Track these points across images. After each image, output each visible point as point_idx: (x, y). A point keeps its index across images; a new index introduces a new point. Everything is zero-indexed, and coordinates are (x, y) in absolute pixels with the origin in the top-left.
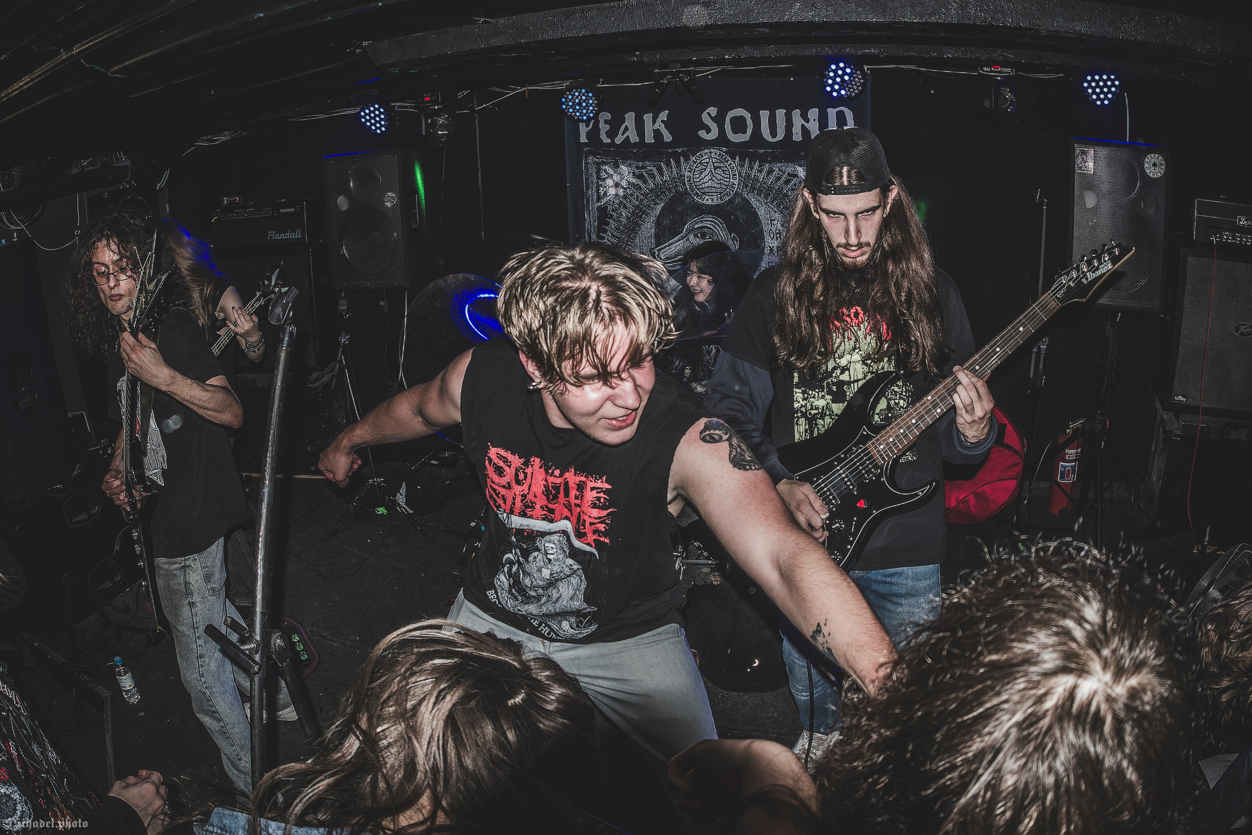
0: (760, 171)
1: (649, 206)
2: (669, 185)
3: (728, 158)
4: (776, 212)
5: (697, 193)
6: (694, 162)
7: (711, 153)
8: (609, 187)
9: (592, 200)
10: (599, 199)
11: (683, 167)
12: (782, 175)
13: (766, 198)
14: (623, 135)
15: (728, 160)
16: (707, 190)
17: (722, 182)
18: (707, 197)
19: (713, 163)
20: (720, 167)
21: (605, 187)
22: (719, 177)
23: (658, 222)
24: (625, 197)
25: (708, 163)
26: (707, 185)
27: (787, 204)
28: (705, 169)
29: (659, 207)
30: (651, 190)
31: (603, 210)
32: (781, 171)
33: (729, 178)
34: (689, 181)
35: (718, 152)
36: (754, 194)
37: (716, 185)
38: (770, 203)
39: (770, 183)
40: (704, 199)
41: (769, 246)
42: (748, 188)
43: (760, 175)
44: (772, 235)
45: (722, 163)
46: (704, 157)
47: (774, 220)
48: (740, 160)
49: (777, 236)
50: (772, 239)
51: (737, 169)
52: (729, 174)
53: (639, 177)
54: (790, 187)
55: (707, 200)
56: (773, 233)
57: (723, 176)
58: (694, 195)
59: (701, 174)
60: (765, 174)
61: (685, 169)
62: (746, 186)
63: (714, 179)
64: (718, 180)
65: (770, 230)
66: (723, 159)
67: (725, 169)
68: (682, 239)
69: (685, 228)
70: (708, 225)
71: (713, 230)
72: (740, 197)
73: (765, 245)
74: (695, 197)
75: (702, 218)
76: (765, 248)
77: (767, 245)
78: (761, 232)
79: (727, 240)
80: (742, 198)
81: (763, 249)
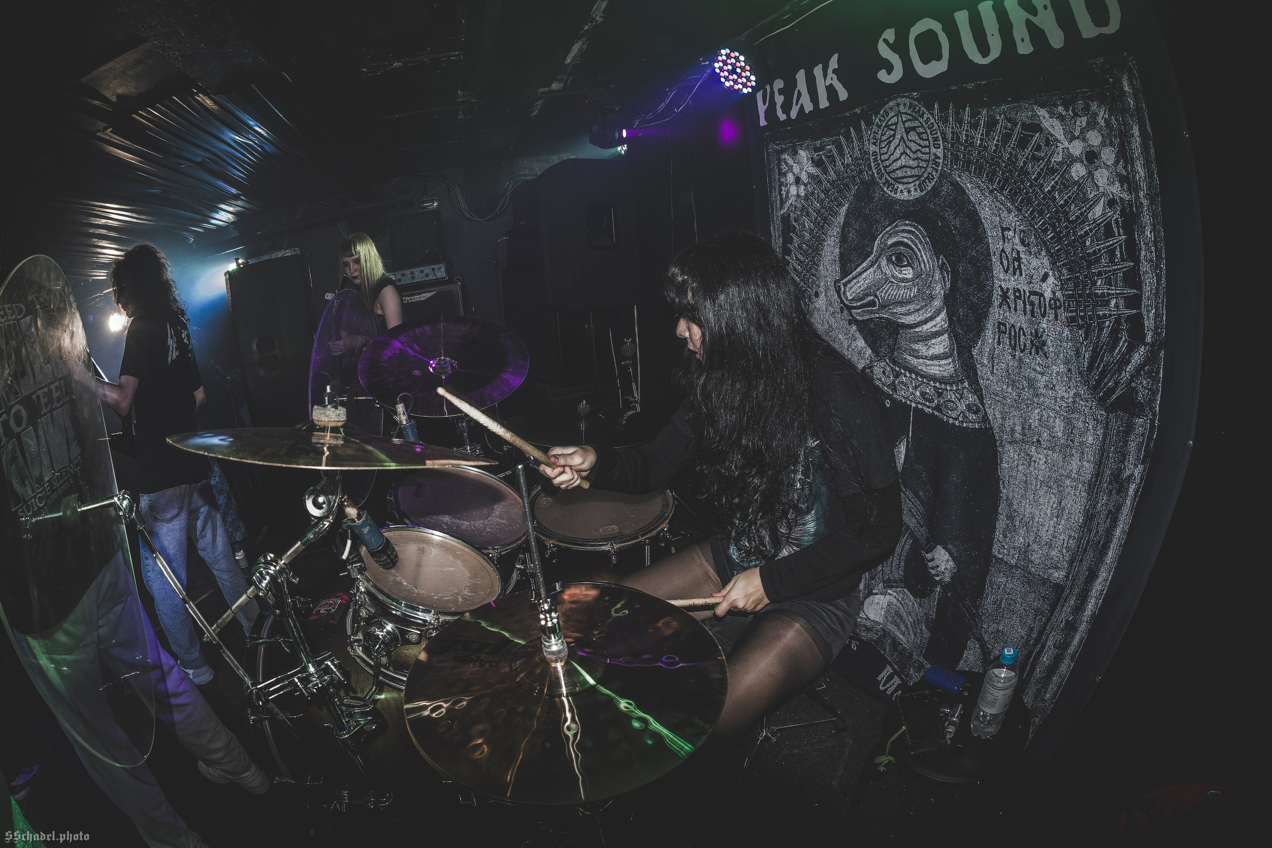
0: (975, 126)
1: (830, 208)
2: (852, 171)
3: (923, 109)
4: (1009, 212)
5: (887, 181)
6: (879, 126)
7: (898, 105)
8: (790, 185)
9: (776, 206)
10: (782, 203)
11: (865, 138)
12: (1012, 130)
13: (991, 181)
14: (796, 105)
15: (924, 113)
16: (900, 174)
17: (919, 155)
18: (901, 187)
19: (904, 122)
20: (913, 129)
21: (786, 185)
22: (914, 147)
23: (843, 239)
24: (806, 198)
25: (896, 124)
26: (899, 163)
27: (1027, 193)
28: (894, 136)
30: (832, 183)
31: (786, 219)
32: (1009, 120)
33: (929, 147)
34: (875, 160)
35: (907, 101)
36: (970, 173)
37: (911, 163)
38: (999, 192)
39: (994, 148)
40: (897, 190)
41: (1000, 286)
42: (960, 163)
43: (975, 134)
44: (1005, 263)
45: (916, 119)
46: (891, 114)
47: (1009, 229)
48: (941, 110)
49: (1014, 266)
50: (1006, 271)
51: (939, 126)
52: (927, 139)
53: (818, 163)
54: (1029, 154)
55: (902, 191)
56: (1007, 257)
57: (919, 145)
58: (884, 184)
59: (890, 145)
60: (983, 131)
61: (869, 140)
62: (956, 158)
63: (908, 152)
64: (914, 153)
65: (1003, 251)
66: (916, 113)
67: (922, 130)
68: (872, 266)
69: (876, 246)
70: (905, 240)
71: (912, 249)
72: (949, 181)
73: (992, 284)
74: (885, 189)
75: (897, 226)
76: (993, 290)
77: (996, 285)
78: (987, 254)
79: (934, 270)
80: (952, 184)
81: (991, 292)
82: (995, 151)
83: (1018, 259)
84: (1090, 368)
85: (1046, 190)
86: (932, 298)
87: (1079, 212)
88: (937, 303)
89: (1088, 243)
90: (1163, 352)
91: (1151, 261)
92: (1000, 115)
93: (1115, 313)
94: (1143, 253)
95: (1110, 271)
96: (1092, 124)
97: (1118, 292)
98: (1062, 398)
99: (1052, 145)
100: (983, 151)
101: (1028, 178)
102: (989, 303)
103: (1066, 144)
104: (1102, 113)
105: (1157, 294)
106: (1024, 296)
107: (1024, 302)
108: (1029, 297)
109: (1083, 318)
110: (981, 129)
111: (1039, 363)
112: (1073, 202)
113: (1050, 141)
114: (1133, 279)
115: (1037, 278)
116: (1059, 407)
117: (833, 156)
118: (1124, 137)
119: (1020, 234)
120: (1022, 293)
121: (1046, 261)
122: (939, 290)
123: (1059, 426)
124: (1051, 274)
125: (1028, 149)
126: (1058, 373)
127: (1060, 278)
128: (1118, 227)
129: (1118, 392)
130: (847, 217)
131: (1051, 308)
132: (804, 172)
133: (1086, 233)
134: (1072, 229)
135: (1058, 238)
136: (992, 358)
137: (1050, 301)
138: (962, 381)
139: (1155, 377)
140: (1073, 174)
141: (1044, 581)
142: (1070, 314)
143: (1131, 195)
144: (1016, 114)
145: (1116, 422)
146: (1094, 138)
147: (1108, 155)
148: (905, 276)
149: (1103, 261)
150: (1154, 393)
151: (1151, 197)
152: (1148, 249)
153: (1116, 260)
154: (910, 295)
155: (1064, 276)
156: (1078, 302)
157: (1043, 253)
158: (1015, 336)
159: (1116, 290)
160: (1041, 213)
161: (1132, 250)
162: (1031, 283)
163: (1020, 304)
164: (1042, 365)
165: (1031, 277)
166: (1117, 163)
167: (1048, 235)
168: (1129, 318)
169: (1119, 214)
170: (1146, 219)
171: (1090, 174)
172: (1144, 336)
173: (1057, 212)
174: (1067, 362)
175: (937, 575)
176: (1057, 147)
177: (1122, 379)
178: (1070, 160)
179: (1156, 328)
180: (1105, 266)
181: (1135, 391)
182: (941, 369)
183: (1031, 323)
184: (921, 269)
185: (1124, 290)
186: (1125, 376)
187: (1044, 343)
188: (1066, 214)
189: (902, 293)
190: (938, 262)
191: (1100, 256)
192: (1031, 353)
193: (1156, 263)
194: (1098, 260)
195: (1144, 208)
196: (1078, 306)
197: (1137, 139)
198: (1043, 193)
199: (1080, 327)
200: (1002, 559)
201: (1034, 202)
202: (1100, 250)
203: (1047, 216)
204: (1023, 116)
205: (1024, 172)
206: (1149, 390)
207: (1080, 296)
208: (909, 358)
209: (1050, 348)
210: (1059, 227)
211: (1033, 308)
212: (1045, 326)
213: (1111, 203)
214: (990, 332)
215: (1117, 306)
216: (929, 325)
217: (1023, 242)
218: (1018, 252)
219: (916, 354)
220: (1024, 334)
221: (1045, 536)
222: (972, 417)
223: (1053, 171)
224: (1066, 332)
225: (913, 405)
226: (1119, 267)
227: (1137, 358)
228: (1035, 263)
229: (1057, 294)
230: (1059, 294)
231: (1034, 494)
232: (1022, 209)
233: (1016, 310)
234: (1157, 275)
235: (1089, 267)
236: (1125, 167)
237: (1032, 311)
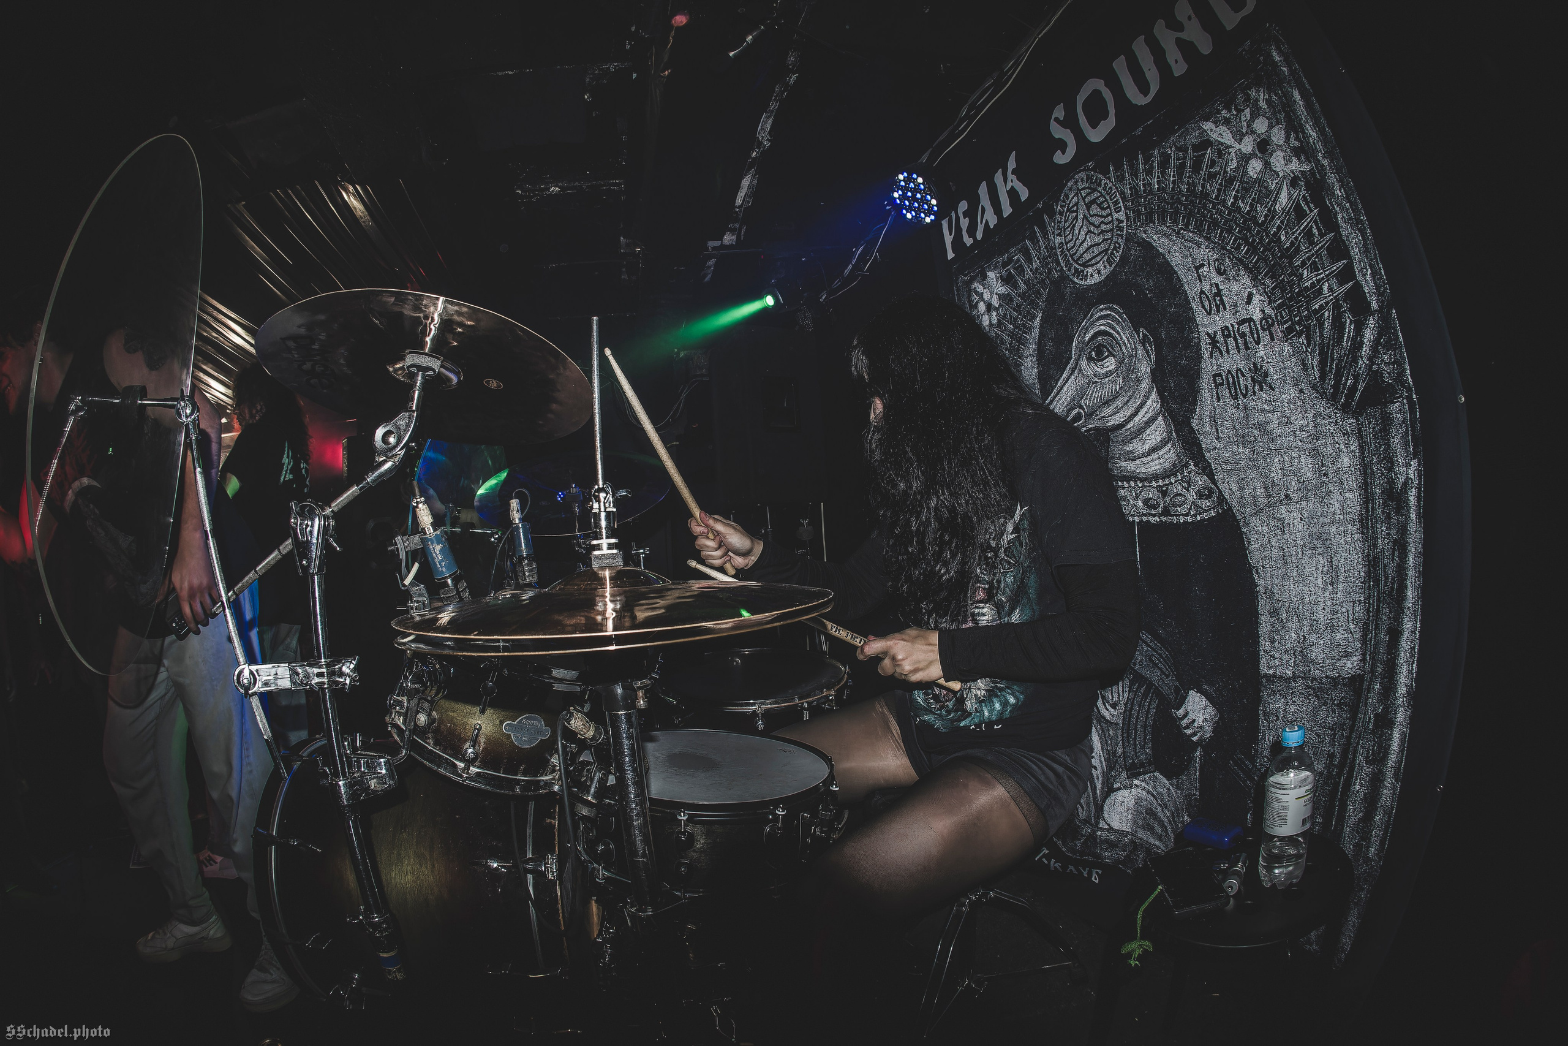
0: (1149, 172)
1: (1024, 326)
2: (1041, 274)
3: (1100, 176)
4: (1199, 245)
5: (1075, 269)
6: (1061, 214)
7: (1076, 183)
8: (982, 315)
11: (1050, 233)
12: (1185, 158)
13: (1175, 222)
14: (981, 223)
15: (1101, 181)
16: (1087, 256)
17: (1103, 227)
18: (1090, 270)
19: (1084, 199)
20: (1093, 202)
22: (1096, 220)
23: (1040, 353)
24: (999, 324)
25: (1077, 204)
26: (1085, 246)
27: (1212, 217)
28: (1076, 217)
29: (1037, 323)
30: (1024, 296)
32: (1180, 149)
33: (1111, 214)
34: (1062, 252)
35: (1083, 175)
36: (1154, 224)
37: (1098, 239)
38: (1185, 231)
39: (1171, 186)
40: (1087, 275)
41: (1208, 334)
42: (1143, 217)
43: (1151, 179)
44: (1206, 304)
45: (1095, 190)
46: (1071, 196)
47: (1202, 265)
48: (1116, 170)
49: (1216, 303)
50: (1209, 313)
51: (1117, 188)
52: (1109, 207)
53: (1007, 280)
54: (1205, 174)
55: (1092, 275)
56: (1207, 297)
57: (1102, 216)
58: (1074, 275)
59: (1074, 230)
60: (1158, 172)
61: (1053, 233)
62: (1138, 214)
63: (1092, 228)
64: (1097, 227)
65: (1202, 292)
66: (1093, 183)
67: (1101, 199)
68: (1073, 373)
69: (1074, 348)
70: (1102, 328)
71: (1110, 335)
72: (1136, 243)
73: (1198, 334)
74: (1075, 280)
75: (1091, 317)
76: (1200, 341)
77: (1203, 334)
78: (1186, 304)
79: (1135, 347)
80: (1139, 244)
81: (1198, 345)
82: (1173, 189)
83: (1219, 293)
84: (1323, 377)
85: (1229, 204)
86: (1139, 381)
87: (1267, 209)
88: (1145, 385)
89: (1283, 238)
90: (1394, 311)
91: (1350, 219)
92: (1171, 148)
93: (1331, 297)
94: (1340, 216)
95: (1313, 255)
96: (1256, 115)
97: (1327, 273)
98: (1301, 429)
99: (1225, 154)
100: (1162, 193)
101: (1209, 200)
102: (1199, 358)
103: (1238, 146)
104: (1262, 97)
105: (1367, 251)
106: (1234, 332)
107: (1235, 339)
108: (1238, 329)
109: (1299, 323)
110: (1156, 173)
111: (1266, 400)
112: (1258, 203)
113: (1222, 151)
114: (1339, 250)
115: (1241, 304)
116: (1301, 441)
117: (1021, 266)
118: (1288, 106)
119: (1215, 264)
120: (1231, 329)
121: (1246, 280)
122: (1144, 368)
123: (1306, 466)
124: (1254, 292)
125: (1203, 170)
126: (1289, 402)
127: (1265, 291)
128: (1307, 204)
129: (1361, 387)
130: (1041, 328)
131: (1264, 329)
132: (995, 295)
133: (1279, 228)
134: (1265, 231)
135: (1252, 249)
136: (1215, 421)
137: (1261, 322)
138: (1186, 465)
139: (1395, 344)
140: (1251, 174)
141: (1335, 681)
142: (1285, 326)
143: (1311, 163)
144: (1185, 140)
145: (1369, 423)
146: (1261, 126)
147: (1278, 136)
148: (1108, 369)
149: (1304, 248)
150: (1399, 363)
151: (1329, 154)
152: (1343, 209)
153: (1316, 239)
154: (1116, 390)
155: (1268, 287)
156: (1289, 307)
157: (1242, 272)
158: (1234, 383)
159: (1325, 271)
160: (1230, 231)
161: (1328, 221)
162: (1236, 312)
163: (1231, 341)
164: (1270, 401)
165: (1236, 305)
166: (1288, 138)
167: (1242, 250)
168: (1348, 295)
169: (1304, 190)
170: (1332, 179)
171: (1267, 164)
172: (1369, 304)
173: (1244, 222)
174: (1296, 382)
175: (1194, 734)
176: (1230, 153)
177: (1360, 368)
178: (1245, 159)
179: (1378, 287)
180: (1306, 253)
181: (1379, 373)
182: (1161, 461)
183: (1248, 357)
184: (1123, 353)
185: (1332, 267)
186: (1363, 362)
187: (1266, 375)
188: (1254, 219)
189: (1108, 390)
190: (1139, 336)
191: (1299, 244)
192: (1254, 393)
193: (1355, 218)
194: (1298, 250)
195: (1326, 168)
196: (1291, 312)
197: (1300, 102)
198: (1227, 208)
199: (1299, 335)
200: (1274, 676)
201: (1220, 222)
202: (1296, 238)
203: (1237, 231)
204: (1192, 139)
205: (1205, 195)
206: (1393, 363)
207: (1290, 299)
208: (1124, 464)
209: (1274, 377)
210: (1250, 237)
211: (1246, 340)
212: (1262, 353)
213: (1294, 182)
214: (1207, 391)
215: (1331, 289)
216: (1141, 414)
217: (1219, 272)
218: (1217, 286)
219: (1131, 457)
220: (1243, 375)
221: (1322, 616)
222: (1205, 504)
223: (1231, 181)
224: (1287, 348)
225: (1137, 520)
226: (1320, 245)
227: (1369, 335)
228: (1235, 287)
229: (1266, 312)
230: (1269, 310)
231: (1297, 567)
232: (1210, 236)
233: (1228, 352)
234: (1360, 230)
235: (1291, 263)
236: (1297, 139)
237: (1246, 344)
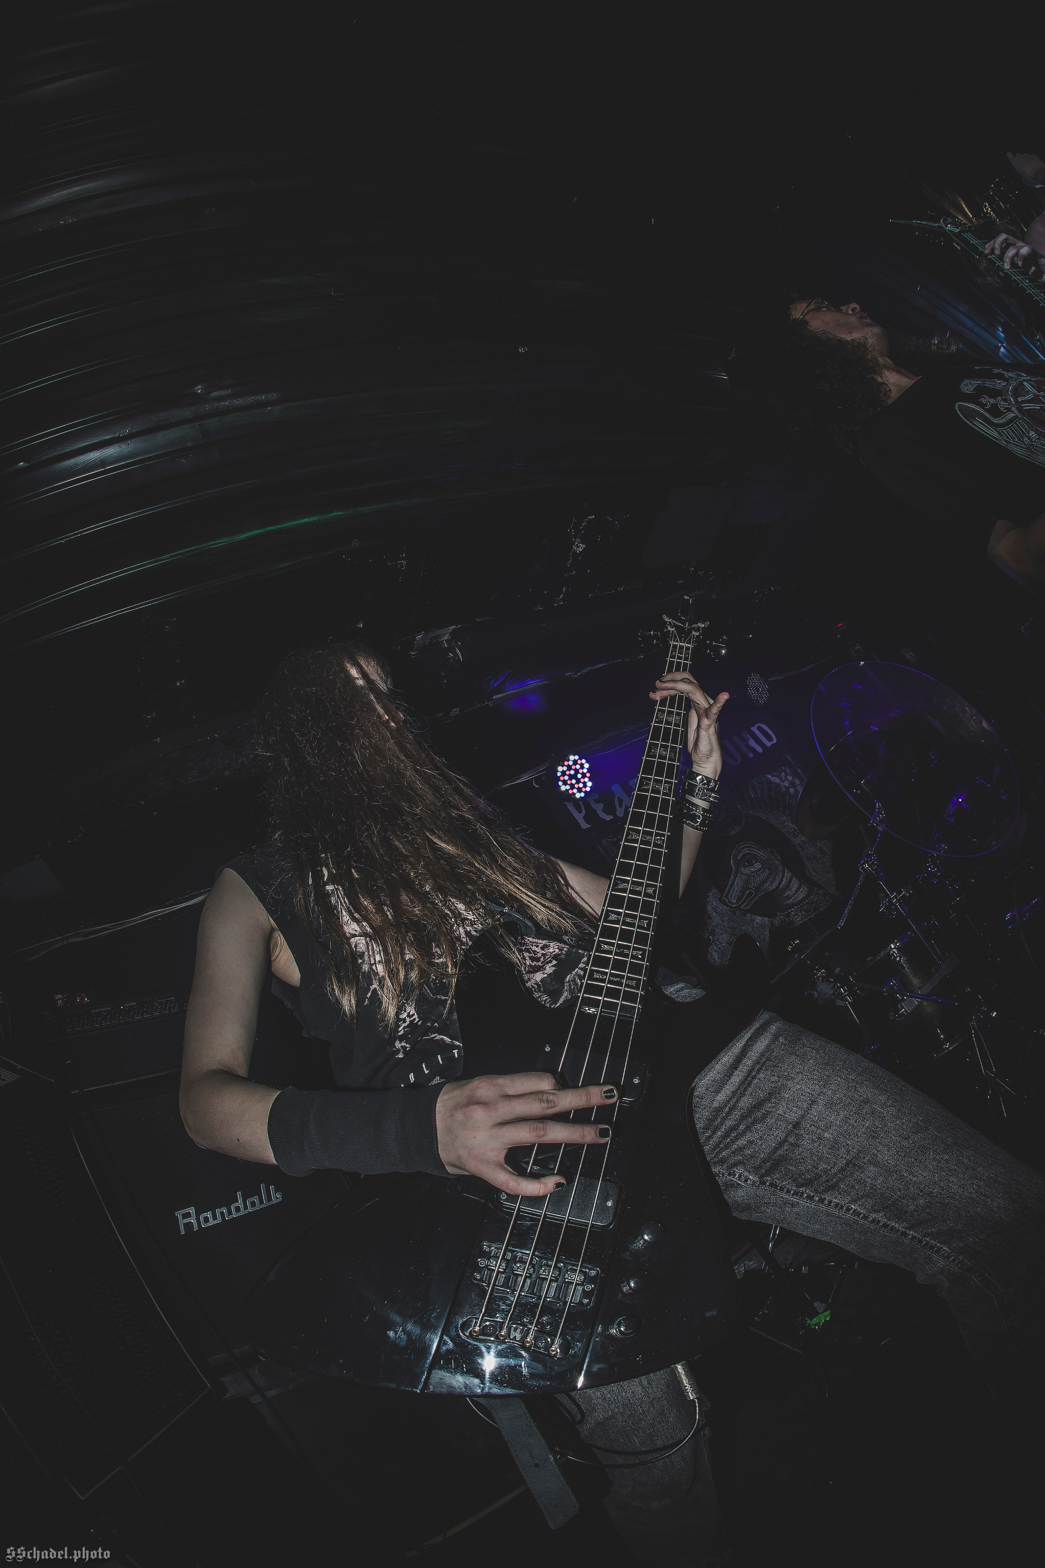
4: (780, 817)
12: (762, 786)
32: (759, 783)
36: (757, 809)
41: (797, 844)
44: (792, 835)
47: (785, 822)
49: (795, 834)
50: (795, 837)
54: (775, 793)
56: (792, 832)
62: (747, 806)
65: (789, 831)
68: (737, 875)
70: (746, 852)
71: (753, 854)
75: (738, 849)
79: (769, 856)
86: (777, 868)
88: (780, 868)
96: (787, 774)
100: (756, 798)
101: (779, 802)
103: (783, 784)
104: (786, 770)
110: (751, 791)
118: (797, 773)
122: (777, 862)
144: (761, 780)
146: (790, 777)
147: (797, 781)
148: (758, 868)
154: (766, 875)
166: (801, 782)
178: (787, 788)
182: (803, 893)
183: (815, 847)
184: (763, 859)
189: (762, 877)
190: (766, 851)
192: (824, 857)
204: (763, 780)
205: (777, 800)
208: (787, 902)
211: (812, 843)
216: (784, 880)
217: (793, 824)
218: (794, 828)
219: (788, 898)
220: (816, 853)
223: (785, 795)
232: (784, 813)
233: (807, 848)
